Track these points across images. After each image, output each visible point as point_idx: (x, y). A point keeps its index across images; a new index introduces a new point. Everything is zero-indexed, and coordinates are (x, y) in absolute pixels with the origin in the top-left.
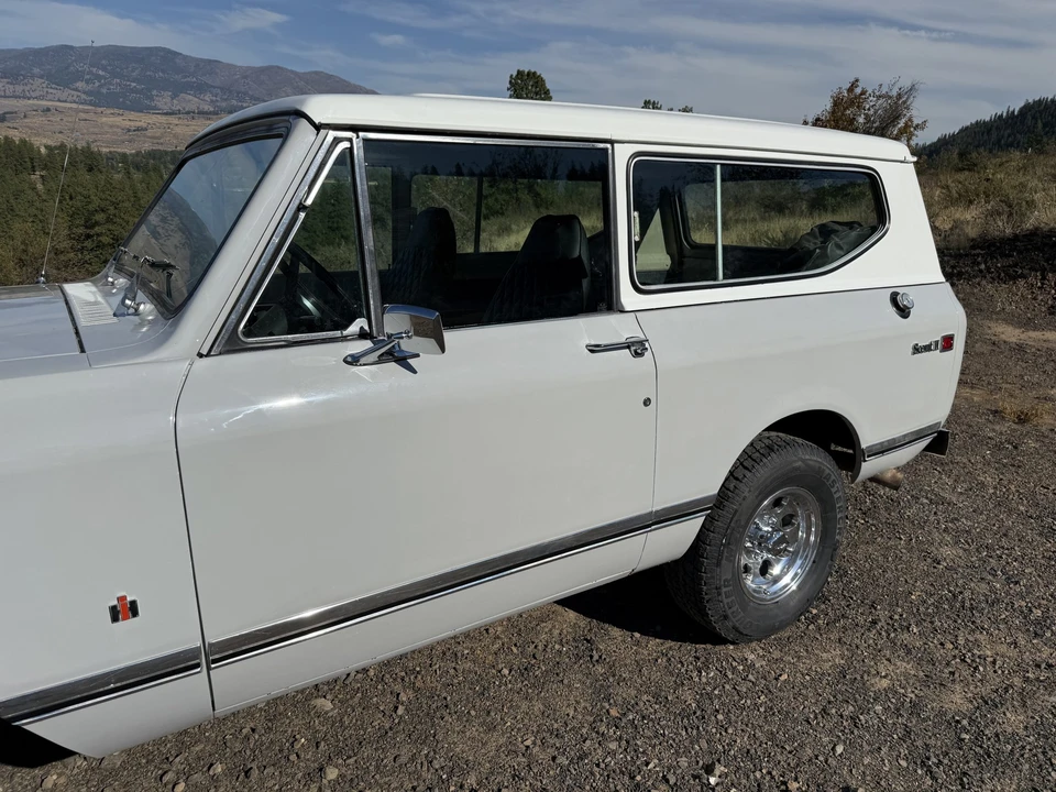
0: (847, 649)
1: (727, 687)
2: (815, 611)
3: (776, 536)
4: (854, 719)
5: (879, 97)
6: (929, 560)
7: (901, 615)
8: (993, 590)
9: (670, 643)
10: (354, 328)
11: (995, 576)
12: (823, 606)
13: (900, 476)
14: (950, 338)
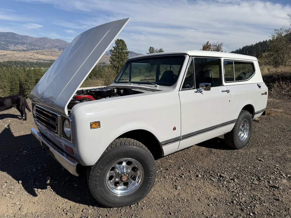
3: (243, 129)
5: (214, 46)
8: (277, 140)
10: (193, 88)
13: (259, 119)
14: (266, 92)
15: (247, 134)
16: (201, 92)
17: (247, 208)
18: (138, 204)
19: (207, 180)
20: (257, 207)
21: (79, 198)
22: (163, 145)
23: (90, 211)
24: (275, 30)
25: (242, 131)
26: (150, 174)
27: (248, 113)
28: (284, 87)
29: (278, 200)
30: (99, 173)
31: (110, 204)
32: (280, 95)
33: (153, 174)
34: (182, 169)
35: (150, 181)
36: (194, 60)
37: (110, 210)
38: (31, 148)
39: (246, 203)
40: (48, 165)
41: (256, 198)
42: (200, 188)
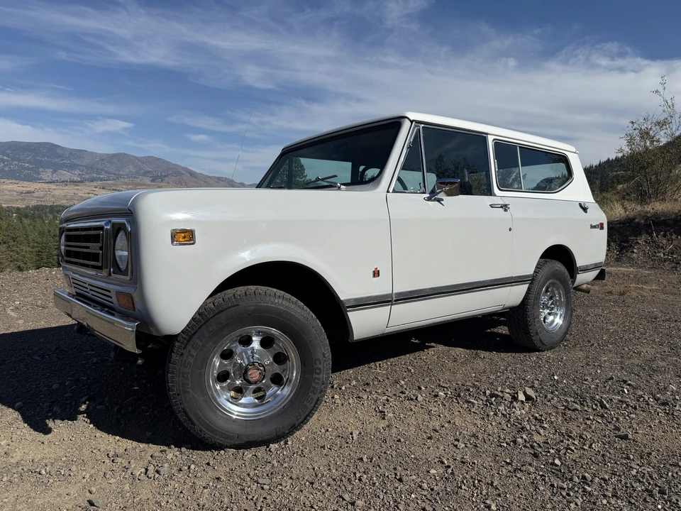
2: (565, 343)
3: (550, 302)
7: (602, 343)
10: (422, 191)
13: (589, 286)
14: (602, 224)
15: (561, 316)
16: (439, 200)
17: (549, 452)
18: (286, 443)
19: (458, 403)
20: (573, 451)
21: (149, 434)
22: (348, 307)
23: (170, 456)
24: (632, 123)
25: (548, 308)
26: (315, 366)
27: (559, 267)
28: (661, 244)
29: (625, 437)
30: (192, 356)
31: (217, 437)
32: (652, 260)
33: (321, 367)
34: (403, 382)
35: (316, 386)
36: (421, 131)
37: (217, 454)
38: (56, 349)
39: (547, 443)
40: (88, 379)
41: (572, 435)
42: (439, 416)
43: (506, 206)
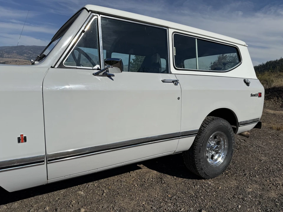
0: (238, 181)
1: (203, 190)
2: (227, 172)
3: (215, 147)
4: (243, 199)
6: (258, 160)
7: (253, 173)
9: (185, 179)
10: (96, 67)
11: (278, 164)
12: (229, 171)
13: (249, 133)
14: (260, 94)
15: (223, 157)
16: (110, 76)
36: (99, 20)
43: (177, 81)
